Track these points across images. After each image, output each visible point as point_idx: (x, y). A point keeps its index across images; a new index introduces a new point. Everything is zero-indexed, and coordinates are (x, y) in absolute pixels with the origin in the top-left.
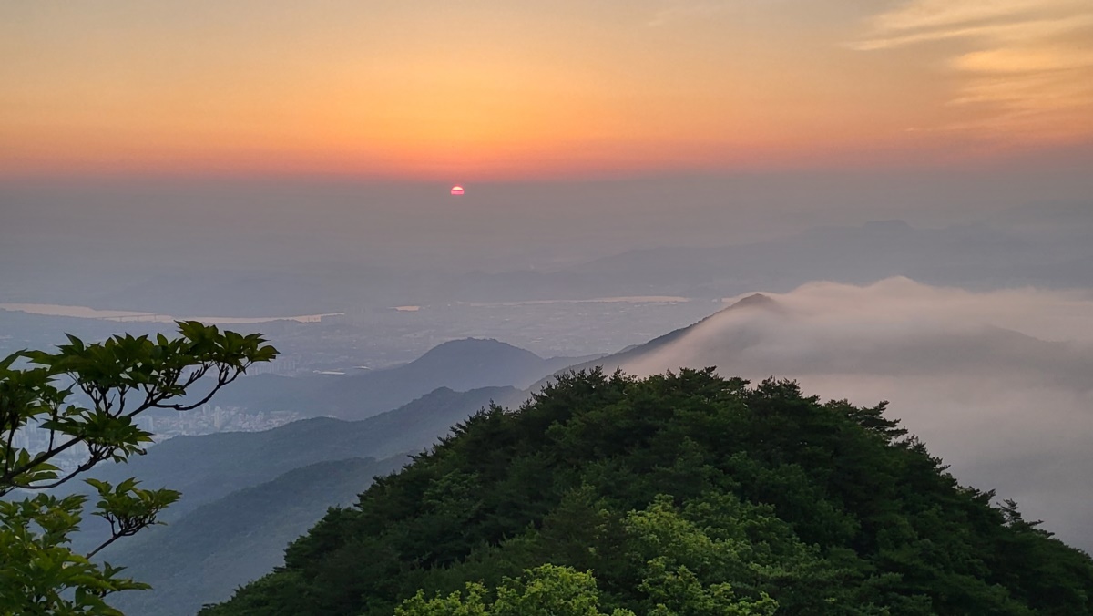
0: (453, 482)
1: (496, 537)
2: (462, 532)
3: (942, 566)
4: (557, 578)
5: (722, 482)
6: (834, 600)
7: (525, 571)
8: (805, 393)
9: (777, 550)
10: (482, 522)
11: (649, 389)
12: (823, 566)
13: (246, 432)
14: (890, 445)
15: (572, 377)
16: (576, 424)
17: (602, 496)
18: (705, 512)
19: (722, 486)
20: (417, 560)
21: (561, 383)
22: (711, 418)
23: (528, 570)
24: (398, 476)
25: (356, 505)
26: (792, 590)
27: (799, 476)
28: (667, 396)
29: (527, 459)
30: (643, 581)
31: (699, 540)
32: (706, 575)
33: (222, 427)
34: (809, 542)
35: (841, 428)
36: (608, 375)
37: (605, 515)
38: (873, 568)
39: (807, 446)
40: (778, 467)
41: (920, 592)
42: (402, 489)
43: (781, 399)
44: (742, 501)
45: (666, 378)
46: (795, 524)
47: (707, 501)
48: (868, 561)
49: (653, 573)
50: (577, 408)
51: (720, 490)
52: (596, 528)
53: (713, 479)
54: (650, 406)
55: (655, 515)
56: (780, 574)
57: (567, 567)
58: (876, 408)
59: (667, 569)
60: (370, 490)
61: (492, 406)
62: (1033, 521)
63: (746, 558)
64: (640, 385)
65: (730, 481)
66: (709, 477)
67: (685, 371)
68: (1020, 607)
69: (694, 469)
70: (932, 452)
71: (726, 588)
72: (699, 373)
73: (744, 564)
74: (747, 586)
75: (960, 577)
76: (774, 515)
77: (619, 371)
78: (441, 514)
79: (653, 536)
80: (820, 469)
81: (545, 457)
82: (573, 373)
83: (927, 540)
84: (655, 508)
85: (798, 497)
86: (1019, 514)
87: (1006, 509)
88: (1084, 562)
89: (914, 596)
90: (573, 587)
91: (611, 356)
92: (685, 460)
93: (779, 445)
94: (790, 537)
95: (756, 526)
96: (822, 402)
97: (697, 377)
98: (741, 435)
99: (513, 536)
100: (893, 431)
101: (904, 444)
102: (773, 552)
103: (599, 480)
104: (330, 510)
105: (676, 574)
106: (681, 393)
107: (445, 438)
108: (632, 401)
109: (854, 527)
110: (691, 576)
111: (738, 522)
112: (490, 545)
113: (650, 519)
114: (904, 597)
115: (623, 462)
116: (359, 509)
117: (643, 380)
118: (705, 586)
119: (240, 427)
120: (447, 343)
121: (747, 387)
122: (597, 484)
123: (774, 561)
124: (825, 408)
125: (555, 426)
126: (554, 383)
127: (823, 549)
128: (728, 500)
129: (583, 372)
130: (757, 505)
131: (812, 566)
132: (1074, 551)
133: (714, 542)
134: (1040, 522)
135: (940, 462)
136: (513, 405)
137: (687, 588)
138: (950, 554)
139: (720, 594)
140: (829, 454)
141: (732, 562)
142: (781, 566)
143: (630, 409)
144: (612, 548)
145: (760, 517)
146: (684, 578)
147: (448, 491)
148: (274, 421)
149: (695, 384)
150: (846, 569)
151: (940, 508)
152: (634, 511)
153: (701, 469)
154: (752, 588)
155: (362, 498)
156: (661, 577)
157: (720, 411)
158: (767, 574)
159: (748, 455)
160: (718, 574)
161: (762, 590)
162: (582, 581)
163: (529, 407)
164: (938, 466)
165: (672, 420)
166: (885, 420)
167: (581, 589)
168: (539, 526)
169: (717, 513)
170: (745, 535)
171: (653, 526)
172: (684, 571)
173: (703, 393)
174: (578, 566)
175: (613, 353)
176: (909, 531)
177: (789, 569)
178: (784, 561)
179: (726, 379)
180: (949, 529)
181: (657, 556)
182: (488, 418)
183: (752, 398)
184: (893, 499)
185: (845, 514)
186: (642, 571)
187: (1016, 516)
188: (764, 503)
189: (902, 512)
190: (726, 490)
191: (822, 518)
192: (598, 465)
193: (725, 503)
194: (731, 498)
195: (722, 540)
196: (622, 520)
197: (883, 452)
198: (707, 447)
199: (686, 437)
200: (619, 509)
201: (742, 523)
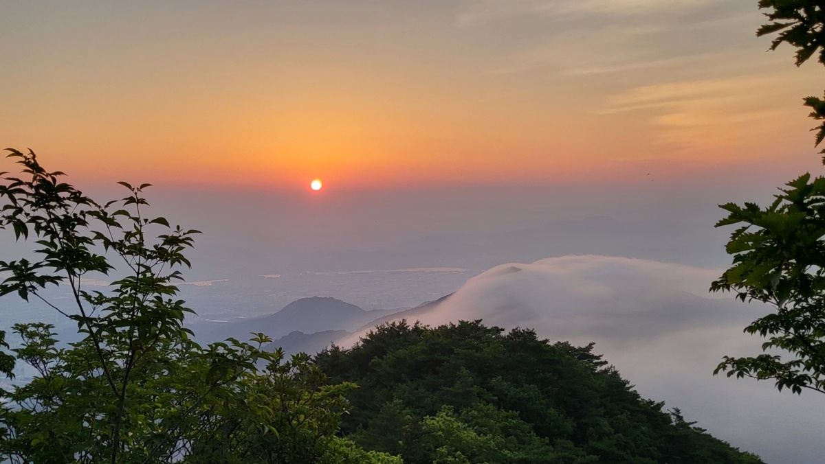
3: (629, 451)
5: (486, 397)
8: (540, 338)
9: (522, 442)
11: (438, 334)
12: (548, 451)
14: (596, 372)
15: (387, 326)
16: (389, 358)
17: (407, 406)
18: (474, 417)
19: (484, 400)
21: (379, 330)
22: (478, 354)
27: (536, 393)
28: (450, 340)
31: (469, 435)
32: (474, 458)
34: (542, 436)
35: (563, 361)
36: (411, 324)
37: (409, 419)
39: (541, 372)
40: (523, 386)
43: (524, 341)
44: (499, 410)
45: (449, 327)
46: (533, 424)
47: (475, 410)
48: (581, 449)
49: (440, 457)
50: (390, 348)
51: (484, 402)
52: (403, 427)
53: (479, 395)
54: (439, 346)
55: (441, 419)
56: (522, 456)
57: (385, 453)
58: (587, 347)
59: (449, 454)
61: (333, 346)
62: (692, 422)
63: (501, 446)
64: (432, 332)
65: (490, 396)
66: (477, 394)
67: (462, 322)
69: (467, 389)
70: (623, 377)
72: (471, 324)
73: (499, 451)
75: (642, 459)
76: (519, 418)
77: (418, 323)
79: (440, 433)
80: (549, 388)
81: (369, 381)
82: (388, 324)
83: (620, 435)
84: (441, 415)
85: (535, 406)
86: (682, 417)
87: (673, 414)
88: (726, 449)
92: (461, 383)
93: (523, 372)
94: (529, 432)
95: (507, 426)
96: (551, 343)
97: (470, 326)
98: (498, 366)
99: (348, 433)
100: (598, 362)
101: (606, 371)
102: (519, 443)
103: (405, 396)
105: (454, 457)
106: (459, 337)
108: (426, 343)
109: (572, 426)
110: (464, 458)
111: (496, 423)
113: (438, 422)
115: (421, 384)
117: (433, 329)
121: (503, 334)
122: (403, 399)
123: (519, 448)
124: (553, 347)
125: (376, 360)
126: (375, 331)
127: (551, 441)
129: (394, 323)
130: (508, 412)
131: (542, 451)
132: (719, 442)
133: (479, 437)
135: (628, 383)
138: (635, 444)
140: (555, 378)
141: (491, 450)
142: (523, 452)
143: (425, 348)
144: (414, 441)
145: (510, 420)
146: (460, 459)
149: (468, 332)
150: (563, 453)
151: (629, 414)
152: (428, 416)
153: (472, 388)
156: (445, 459)
157: (484, 350)
158: (513, 456)
159: (503, 379)
160: (482, 456)
163: (358, 348)
164: (627, 386)
165: (453, 355)
166: (593, 355)
168: (366, 427)
169: (481, 418)
170: (500, 432)
171: (440, 426)
172: (459, 455)
173: (474, 337)
174: (392, 452)
175: (414, 307)
176: (608, 429)
177: (527, 454)
178: (524, 449)
179: (489, 327)
180: (635, 427)
181: (442, 446)
182: (330, 354)
183: (505, 341)
184: (598, 408)
185: (566, 417)
186: (433, 455)
187: (680, 418)
188: (513, 411)
189: (603, 416)
190: (488, 402)
191: (551, 421)
192: (404, 386)
193: (487, 411)
194: (492, 407)
195: (485, 435)
196: (420, 423)
197: (592, 377)
198: (476, 373)
199: (462, 367)
200: (418, 415)
201: (499, 424)
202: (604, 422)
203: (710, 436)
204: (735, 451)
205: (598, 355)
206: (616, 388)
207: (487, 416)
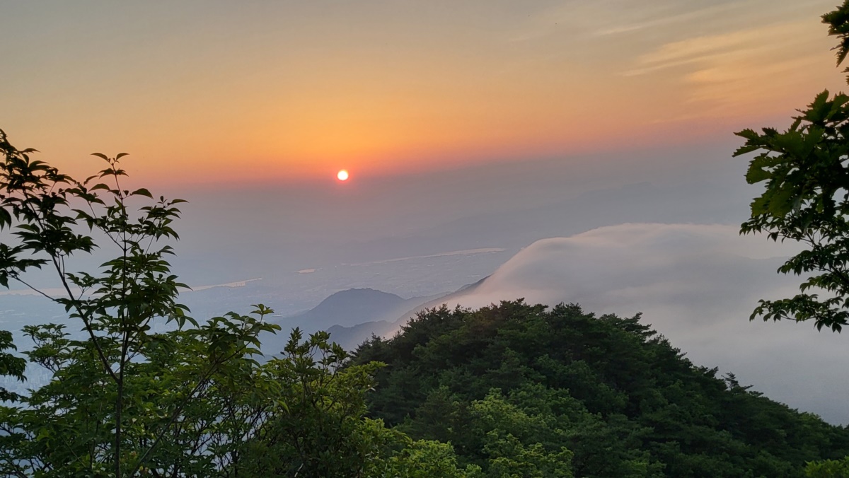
3: (685, 421)
5: (533, 377)
8: (585, 312)
9: (574, 420)
11: (480, 317)
12: (601, 426)
14: (645, 342)
15: (427, 313)
16: (432, 345)
17: (454, 392)
18: (523, 398)
19: (532, 379)
21: (420, 317)
22: (523, 334)
26: (582, 444)
27: (585, 368)
28: (492, 321)
29: (401, 372)
30: (485, 446)
31: (520, 416)
32: (525, 439)
34: (594, 412)
35: (611, 334)
36: (451, 308)
37: (457, 405)
39: (589, 347)
40: (571, 363)
41: (671, 440)
43: (569, 318)
44: (548, 388)
45: (491, 308)
46: (585, 401)
47: (524, 390)
48: (636, 422)
49: (491, 440)
50: (432, 334)
51: (533, 382)
52: (452, 414)
53: (527, 374)
54: (482, 329)
55: (490, 402)
56: (575, 434)
57: (434, 440)
58: (634, 318)
59: (500, 437)
61: (374, 337)
62: (747, 386)
63: (552, 426)
64: (473, 314)
65: (538, 375)
66: (525, 374)
67: (504, 302)
68: (740, 445)
69: (514, 369)
70: (673, 345)
71: (539, 446)
72: (513, 303)
73: (551, 430)
74: (554, 444)
75: (698, 427)
76: (569, 395)
77: (458, 306)
79: (490, 416)
80: (599, 362)
81: (413, 369)
82: (428, 310)
83: (674, 404)
84: (490, 398)
85: (585, 382)
86: (737, 382)
87: (728, 379)
89: (667, 442)
92: (507, 364)
93: (570, 348)
94: (581, 409)
95: (558, 404)
96: (597, 316)
97: (512, 306)
98: (544, 344)
100: (646, 333)
101: (655, 341)
102: (571, 421)
103: (450, 382)
105: (506, 440)
106: (502, 318)
108: (469, 326)
109: (624, 400)
110: (516, 440)
111: (546, 403)
113: (486, 405)
114: (661, 444)
115: (466, 368)
117: (475, 311)
118: (525, 446)
121: (546, 311)
122: (450, 385)
123: (571, 426)
124: (600, 320)
125: (418, 348)
126: (416, 318)
127: (604, 416)
129: (434, 309)
130: (557, 390)
131: (595, 427)
132: (776, 404)
133: (530, 417)
134: (752, 386)
135: (679, 351)
136: (388, 336)
137: (514, 448)
138: (691, 413)
139: (534, 451)
140: (604, 352)
141: (542, 429)
142: (575, 429)
143: (468, 332)
144: (463, 426)
145: (560, 398)
146: (511, 441)
149: (512, 311)
150: (618, 427)
151: (682, 382)
152: (476, 401)
153: (519, 369)
154: (557, 445)
156: (496, 442)
157: (529, 329)
158: (566, 435)
159: (550, 356)
160: (533, 437)
161: (563, 445)
162: (445, 449)
163: (399, 337)
164: (678, 354)
165: (497, 336)
166: (641, 326)
168: (413, 416)
169: (531, 397)
170: (550, 410)
171: (489, 410)
172: (511, 437)
173: (517, 317)
174: (442, 439)
175: (453, 291)
176: (661, 400)
177: (580, 430)
178: (577, 426)
179: (532, 306)
180: (689, 396)
181: (492, 429)
182: (371, 345)
183: (549, 318)
184: (649, 379)
185: (618, 391)
186: (484, 439)
187: (735, 383)
188: (562, 388)
189: (656, 386)
190: (536, 382)
191: (603, 396)
192: (449, 372)
193: (536, 390)
194: (540, 387)
195: (536, 415)
196: (468, 407)
197: (641, 348)
198: (522, 353)
199: (507, 348)
200: (466, 400)
201: (549, 403)
202: (657, 393)
203: (767, 399)
204: (794, 412)
205: (646, 325)
206: (666, 358)
207: (536, 395)
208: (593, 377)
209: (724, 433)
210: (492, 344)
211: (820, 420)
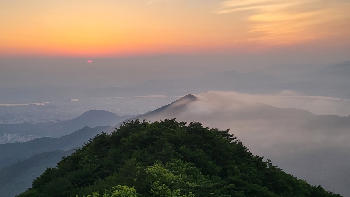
0: (89, 158)
1: (103, 177)
2: (92, 175)
3: (247, 181)
4: (123, 190)
6: (213, 193)
7: (112, 188)
8: (204, 126)
10: (98, 171)
11: (154, 126)
12: (210, 182)
13: (19, 143)
14: (231, 142)
15: (129, 122)
16: (130, 138)
17: (139, 161)
18: (172, 166)
19: (177, 157)
20: (76, 185)
21: (125, 124)
23: (114, 187)
24: (70, 157)
25: (56, 167)
26: (199, 191)
27: (202, 153)
28: (160, 128)
29: (114, 150)
30: (152, 189)
31: (170, 175)
32: (172, 187)
33: (11, 141)
34: (206, 174)
35: (215, 138)
36: (141, 121)
37: (139, 168)
38: (226, 182)
39: (204, 143)
40: (196, 150)
41: (240, 190)
42: (72, 161)
43: (196, 128)
44: (184, 162)
45: (160, 122)
46: (201, 169)
47: (172, 162)
48: (225, 180)
49: (155, 187)
50: (130, 133)
51: (177, 158)
52: (136, 172)
53: (175, 155)
54: (154, 132)
55: (156, 167)
56: (196, 186)
58: (226, 131)
59: (159, 185)
60: (61, 162)
61: (102, 132)
62: (276, 166)
63: (185, 180)
64: (151, 124)
65: (180, 155)
66: (173, 154)
67: (166, 120)
68: (272, 193)
69: (168, 152)
70: (244, 145)
71: (178, 191)
72: (170, 120)
73: (185, 183)
74: (185, 190)
75: (253, 184)
76: (194, 166)
77: (144, 120)
78: (85, 169)
79: (155, 174)
80: (209, 151)
81: (120, 149)
83: (243, 173)
84: (156, 165)
85: (202, 160)
86: (271, 164)
87: (267, 162)
88: (292, 178)
89: (239, 191)
90: (128, 193)
91: (143, 115)
92: (166, 149)
93: (196, 143)
94: (199, 173)
95: (189, 170)
96: (209, 129)
97: (170, 122)
98: (184, 140)
99: (109, 176)
100: (232, 138)
101: (235, 142)
102: (194, 178)
103: (137, 156)
104: (47, 169)
105: (162, 187)
106: (164, 127)
107: (86, 143)
108: (148, 130)
109: (220, 169)
110: (167, 187)
111: (183, 169)
112: (101, 179)
113: (154, 169)
114: (236, 192)
115: (146, 150)
116: (57, 168)
117: (152, 123)
118: (172, 190)
119: (17, 141)
120: (88, 111)
121: (186, 125)
122: (137, 158)
123: (194, 181)
124: (210, 131)
125: (123, 139)
126: (123, 124)
127: (210, 176)
128: (180, 162)
129: (133, 121)
130: (189, 163)
131: (206, 183)
132: (288, 175)
133: (175, 176)
134: (278, 166)
135: (247, 148)
136: (109, 132)
137: (166, 191)
138: (250, 177)
139: (176, 193)
140: (212, 146)
141: (180, 182)
142: (196, 183)
143: (148, 133)
144: (142, 179)
145: (190, 167)
146: (165, 188)
147: (87, 162)
148: (29, 139)
149: (169, 124)
150: (217, 183)
151: (247, 163)
152: (149, 166)
153: (171, 152)
154: (187, 191)
155: (58, 164)
156: (157, 188)
157: (177, 133)
158: (192, 186)
159: (186, 147)
160: (176, 186)
161: (190, 191)
162: (131, 191)
163: (115, 133)
165: (161, 136)
166: (229, 135)
167: (131, 193)
168: (117, 172)
169: (176, 166)
170: (185, 173)
171: (155, 171)
173: (172, 127)
176: (237, 170)
177: (199, 184)
179: (179, 122)
180: (250, 169)
181: (156, 181)
182: (101, 136)
183: (187, 128)
184: (232, 160)
185: (217, 165)
186: (151, 186)
188: (191, 162)
189: (235, 164)
190: (179, 159)
191: (210, 167)
192: (137, 152)
195: (178, 175)
196: (145, 170)
197: (229, 145)
198: (173, 144)
199: (166, 141)
200: (144, 166)
201: (184, 169)
202: (236, 167)
203: (284, 172)
204: (295, 179)
205: (232, 135)
206: (240, 151)
208: (206, 157)
209: (265, 188)
210: (159, 139)
211: (307, 183)
